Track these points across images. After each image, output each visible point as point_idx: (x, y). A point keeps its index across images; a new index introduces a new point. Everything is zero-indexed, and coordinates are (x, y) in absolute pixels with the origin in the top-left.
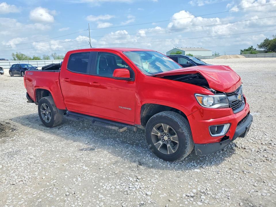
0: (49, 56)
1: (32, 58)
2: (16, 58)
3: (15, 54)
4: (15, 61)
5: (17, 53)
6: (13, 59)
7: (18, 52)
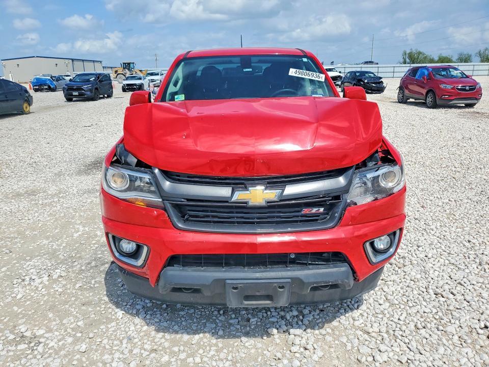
0: (470, 56)
1: (436, 59)
2: (408, 60)
3: (408, 52)
4: (404, 65)
5: (411, 50)
6: (402, 60)
7: (413, 50)
